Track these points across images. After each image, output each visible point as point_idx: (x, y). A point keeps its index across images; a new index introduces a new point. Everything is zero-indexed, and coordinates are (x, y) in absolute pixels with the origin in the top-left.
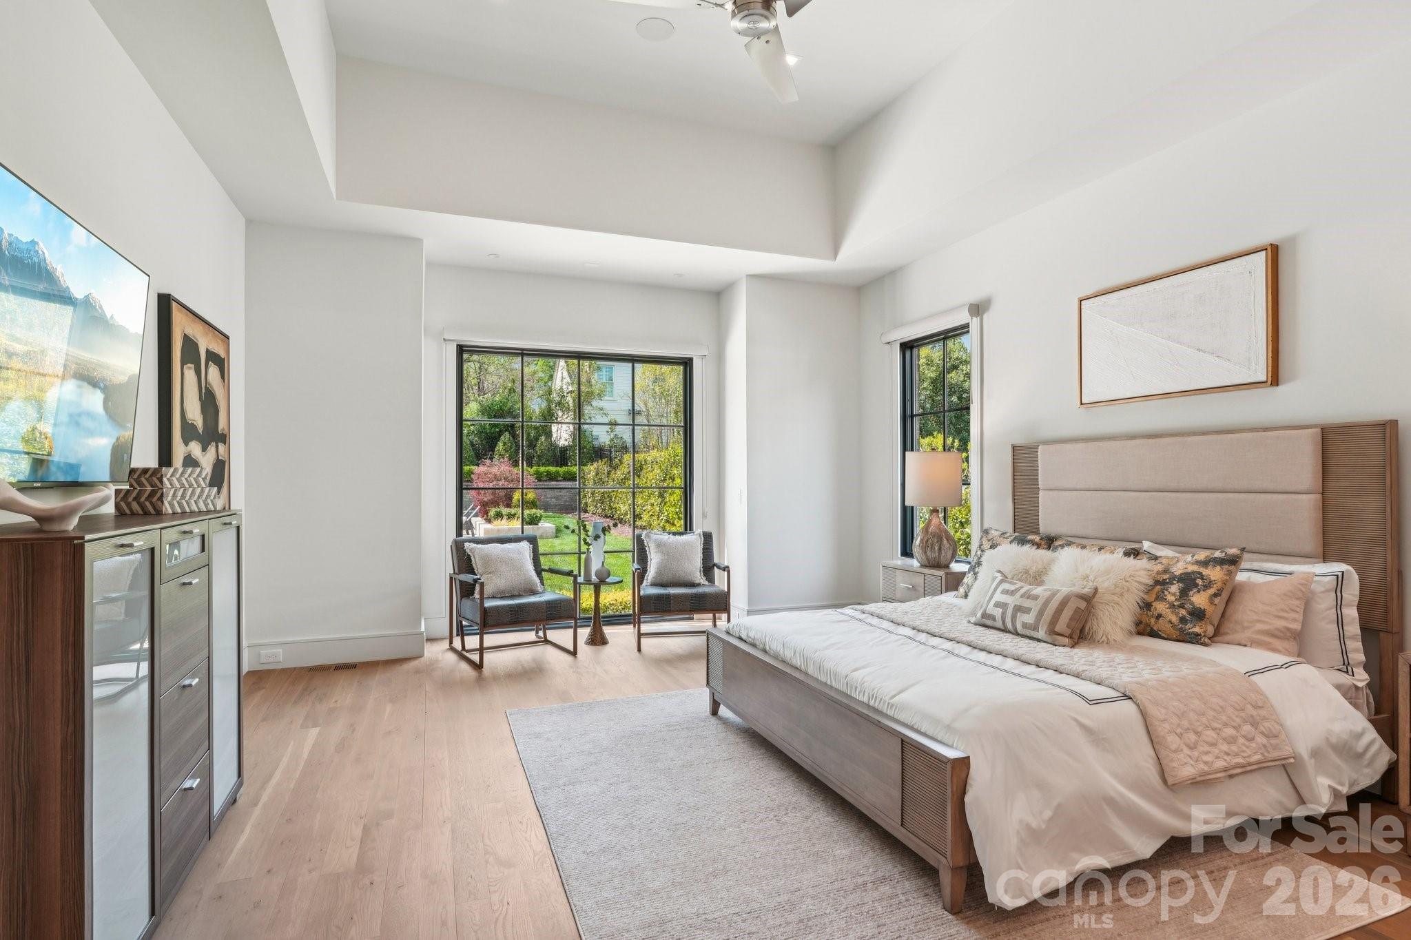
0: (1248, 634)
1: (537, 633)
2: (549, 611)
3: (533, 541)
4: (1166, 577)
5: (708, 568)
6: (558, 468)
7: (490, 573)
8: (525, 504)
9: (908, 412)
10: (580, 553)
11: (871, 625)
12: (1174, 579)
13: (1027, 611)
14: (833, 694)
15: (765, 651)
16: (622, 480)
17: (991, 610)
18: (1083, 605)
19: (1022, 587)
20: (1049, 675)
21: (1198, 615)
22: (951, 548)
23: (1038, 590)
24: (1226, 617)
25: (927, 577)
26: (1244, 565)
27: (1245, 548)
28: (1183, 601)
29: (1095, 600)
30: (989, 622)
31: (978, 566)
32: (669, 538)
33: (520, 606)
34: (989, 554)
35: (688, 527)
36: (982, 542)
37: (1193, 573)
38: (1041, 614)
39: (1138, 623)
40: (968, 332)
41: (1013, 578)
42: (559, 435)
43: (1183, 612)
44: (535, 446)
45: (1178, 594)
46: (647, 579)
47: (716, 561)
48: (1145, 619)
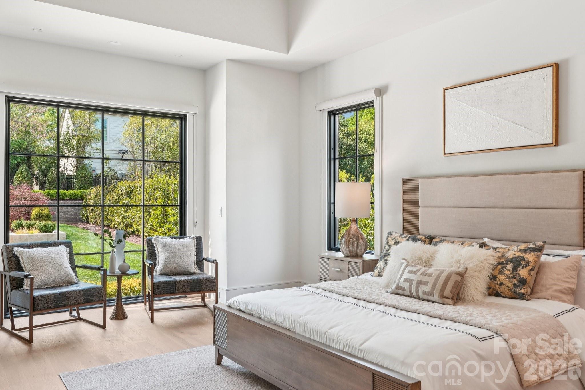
0: (550, 292)
1: (71, 313)
2: (85, 297)
3: (68, 245)
4: (503, 260)
5: (200, 262)
6: (65, 191)
7: (36, 270)
8: (40, 217)
9: (333, 157)
10: (103, 253)
11: (327, 297)
12: (508, 261)
13: (426, 283)
14: (316, 344)
15: (260, 318)
16: (116, 200)
17: (402, 283)
18: (459, 278)
19: (420, 269)
20: (449, 323)
21: (523, 282)
22: (365, 244)
23: (431, 270)
24: (536, 283)
25: (350, 263)
26: (545, 252)
27: (545, 242)
28: (514, 274)
29: (466, 275)
30: (400, 292)
31: (387, 256)
32: (172, 241)
33: (62, 294)
34: (394, 248)
35: (183, 233)
36: (388, 240)
37: (519, 257)
38: (434, 285)
39: (489, 288)
40: (373, 106)
41: (412, 263)
42: (66, 167)
43: (515, 281)
44: (47, 174)
45: (511, 270)
46: (156, 271)
47: (205, 256)
48: (493, 286)
